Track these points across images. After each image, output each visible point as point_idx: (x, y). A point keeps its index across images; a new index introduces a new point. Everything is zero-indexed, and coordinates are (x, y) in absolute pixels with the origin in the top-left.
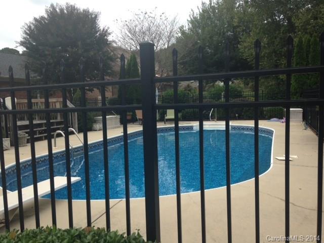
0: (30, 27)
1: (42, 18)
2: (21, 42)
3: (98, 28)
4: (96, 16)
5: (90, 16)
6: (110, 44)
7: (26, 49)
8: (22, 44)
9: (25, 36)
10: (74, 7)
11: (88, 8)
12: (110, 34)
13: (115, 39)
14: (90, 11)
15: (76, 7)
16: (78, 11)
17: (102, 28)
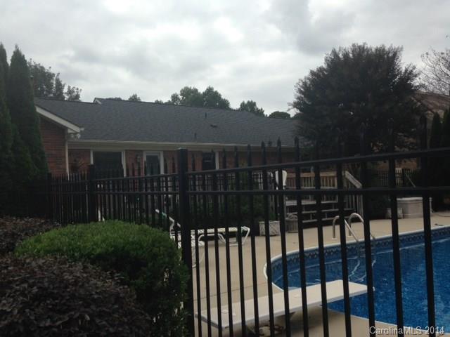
0: (305, 84)
1: (321, 69)
2: (295, 103)
3: (398, 70)
4: (395, 54)
5: (386, 56)
6: (415, 90)
7: (300, 110)
8: (296, 105)
9: (299, 95)
10: (364, 47)
11: (383, 45)
12: (416, 76)
13: (423, 83)
14: (387, 49)
15: (365, 48)
16: (368, 52)
17: (403, 70)
